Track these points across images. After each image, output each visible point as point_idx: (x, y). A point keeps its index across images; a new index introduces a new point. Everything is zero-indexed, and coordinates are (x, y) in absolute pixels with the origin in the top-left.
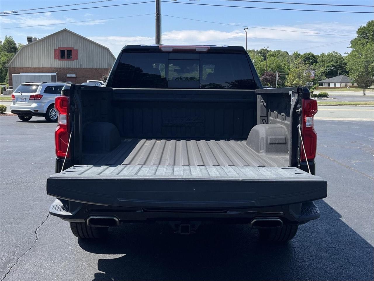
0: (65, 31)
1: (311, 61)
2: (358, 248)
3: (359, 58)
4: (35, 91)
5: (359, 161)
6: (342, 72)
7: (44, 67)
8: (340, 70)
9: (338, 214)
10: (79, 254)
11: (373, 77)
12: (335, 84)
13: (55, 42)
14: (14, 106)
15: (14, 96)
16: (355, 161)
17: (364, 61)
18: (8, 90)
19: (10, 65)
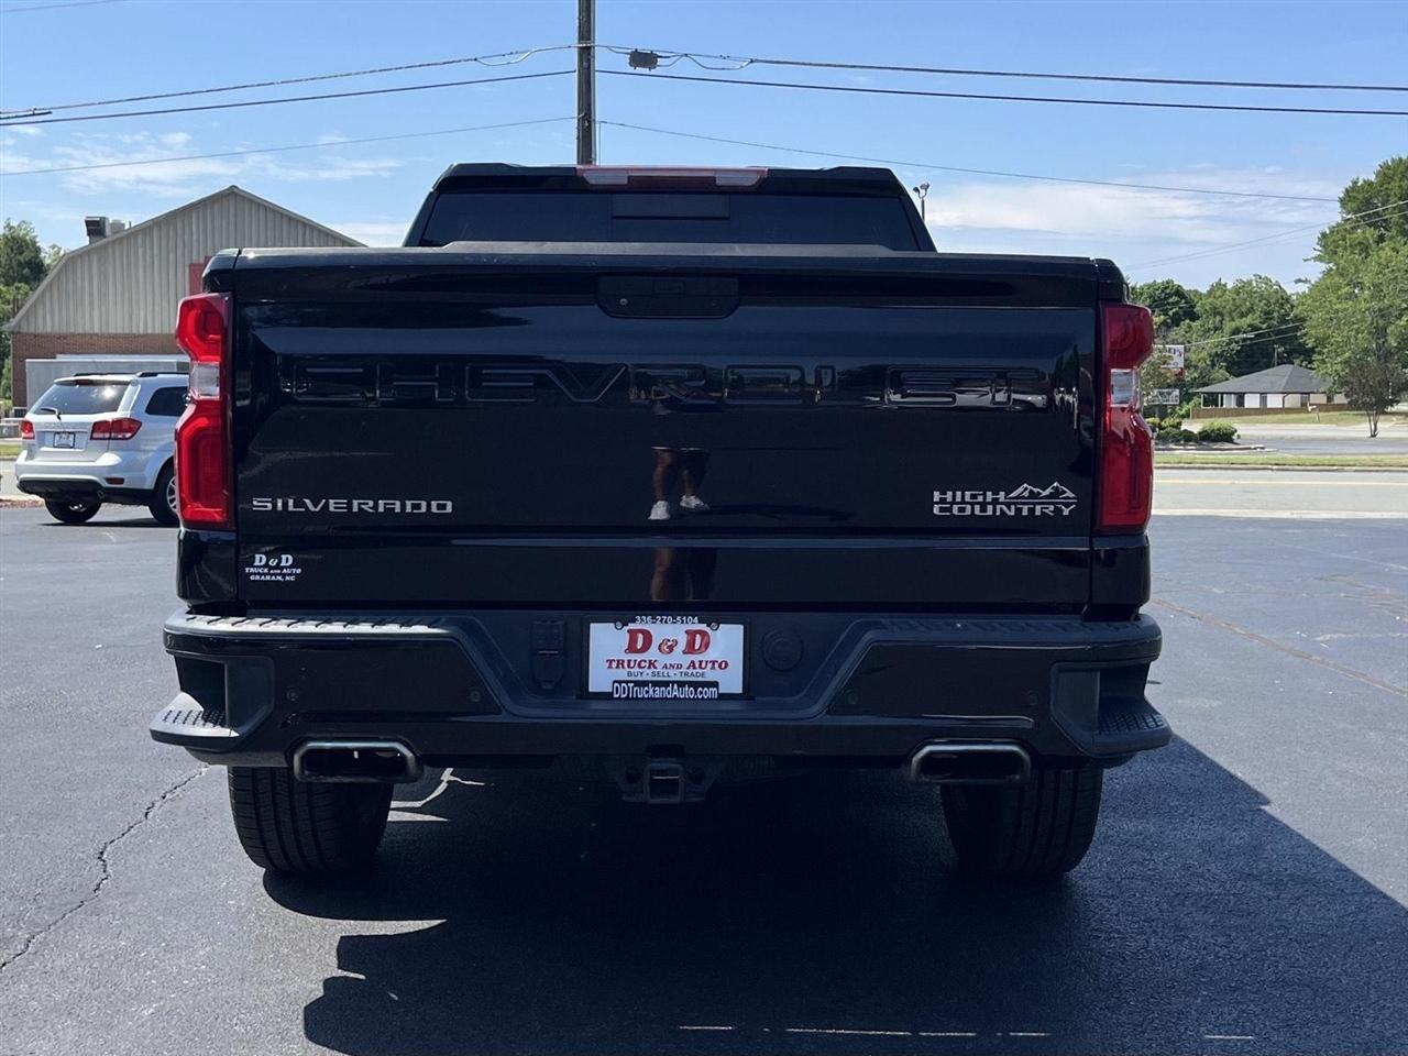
0: (233, 194)
1: (1171, 313)
2: (1326, 895)
3: (1351, 296)
4: (113, 405)
5: (1344, 636)
6: (1290, 353)
7: (150, 331)
8: (1283, 345)
9: (1257, 794)
10: (267, 919)
11: (1407, 370)
12: (1263, 396)
13: (195, 237)
14: (30, 463)
15: (31, 424)
16: (1328, 637)
17: (1368, 309)
18: (7, 422)
19: (19, 324)
